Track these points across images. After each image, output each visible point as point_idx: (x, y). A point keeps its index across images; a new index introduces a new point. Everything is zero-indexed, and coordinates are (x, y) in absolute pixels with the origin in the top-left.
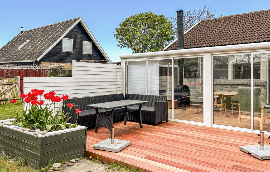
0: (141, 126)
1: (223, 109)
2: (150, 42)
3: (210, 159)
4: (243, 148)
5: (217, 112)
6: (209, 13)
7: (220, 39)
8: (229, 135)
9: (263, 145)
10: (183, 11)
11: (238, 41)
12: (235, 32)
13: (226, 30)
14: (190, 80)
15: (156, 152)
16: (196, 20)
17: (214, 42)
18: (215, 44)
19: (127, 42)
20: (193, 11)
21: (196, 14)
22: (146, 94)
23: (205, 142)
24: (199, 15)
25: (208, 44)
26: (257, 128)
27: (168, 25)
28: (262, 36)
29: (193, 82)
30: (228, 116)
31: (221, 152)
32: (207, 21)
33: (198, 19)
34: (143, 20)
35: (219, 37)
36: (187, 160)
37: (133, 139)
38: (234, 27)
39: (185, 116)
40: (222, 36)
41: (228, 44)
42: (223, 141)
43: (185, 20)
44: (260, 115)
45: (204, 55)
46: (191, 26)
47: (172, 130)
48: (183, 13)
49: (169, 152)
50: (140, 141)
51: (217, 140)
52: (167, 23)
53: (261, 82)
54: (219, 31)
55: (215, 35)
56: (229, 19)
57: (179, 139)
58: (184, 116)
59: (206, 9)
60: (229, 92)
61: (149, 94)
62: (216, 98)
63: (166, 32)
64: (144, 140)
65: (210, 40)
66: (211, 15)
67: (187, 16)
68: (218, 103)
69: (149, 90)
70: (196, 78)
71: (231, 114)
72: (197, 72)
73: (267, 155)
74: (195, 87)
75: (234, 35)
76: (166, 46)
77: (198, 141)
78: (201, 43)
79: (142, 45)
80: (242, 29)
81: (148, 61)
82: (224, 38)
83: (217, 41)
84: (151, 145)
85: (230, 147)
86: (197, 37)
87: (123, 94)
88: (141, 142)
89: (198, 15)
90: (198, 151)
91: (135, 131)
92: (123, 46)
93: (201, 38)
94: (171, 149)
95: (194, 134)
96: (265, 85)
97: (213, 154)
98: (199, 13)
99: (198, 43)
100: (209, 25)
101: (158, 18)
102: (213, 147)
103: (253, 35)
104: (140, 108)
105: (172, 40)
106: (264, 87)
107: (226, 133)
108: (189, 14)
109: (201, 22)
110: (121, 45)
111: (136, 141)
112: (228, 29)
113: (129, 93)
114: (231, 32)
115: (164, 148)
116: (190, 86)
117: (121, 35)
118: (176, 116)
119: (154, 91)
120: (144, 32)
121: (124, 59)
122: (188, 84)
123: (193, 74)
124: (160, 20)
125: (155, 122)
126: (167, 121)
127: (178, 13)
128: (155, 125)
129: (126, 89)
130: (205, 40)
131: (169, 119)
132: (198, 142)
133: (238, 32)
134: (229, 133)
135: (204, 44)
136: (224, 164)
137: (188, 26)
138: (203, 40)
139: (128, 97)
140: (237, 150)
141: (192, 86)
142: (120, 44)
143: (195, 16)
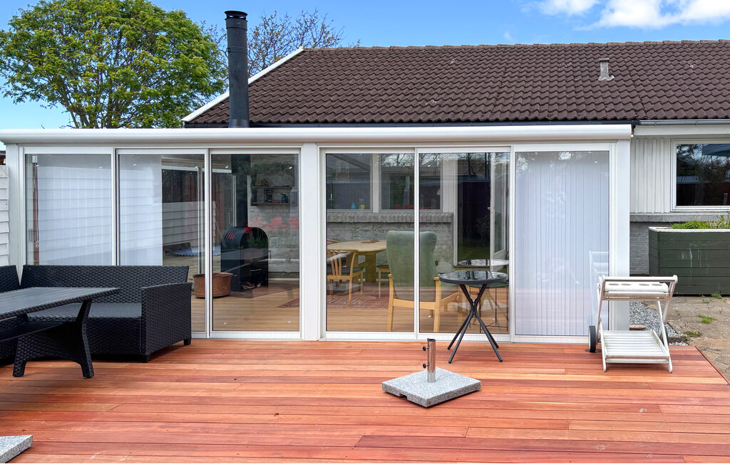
0: (87, 373)
1: (357, 286)
2: (140, 92)
3: (302, 433)
4: (391, 385)
5: (341, 297)
6: (327, 30)
7: (350, 104)
8: (364, 355)
9: (433, 369)
10: (246, 14)
11: (393, 114)
12: (388, 92)
13: (366, 82)
14: (270, 211)
15: (134, 452)
16: (291, 44)
17: (335, 111)
18: (336, 117)
19: (44, 81)
20: (283, 18)
21: (289, 28)
22: (113, 265)
23: (298, 387)
24: (301, 32)
25: (318, 115)
26: (426, 327)
27: (203, 47)
28: (444, 109)
29: (279, 219)
30: (368, 304)
31: (336, 408)
32: (319, 51)
33: (296, 42)
34: (110, 17)
35: (349, 98)
36: (235, 454)
37: (48, 424)
38: (386, 77)
39: (250, 317)
40: (356, 98)
41: (369, 119)
42: (345, 375)
43: (259, 38)
44: (433, 293)
45: (300, 148)
46: (276, 59)
47: (204, 367)
48: (245, 19)
49: (181, 440)
50: (73, 426)
51: (329, 375)
52: (199, 39)
53: (442, 215)
54: (350, 82)
55: (338, 93)
56: (374, 56)
57: (221, 391)
58: (245, 319)
59: (319, 17)
60: (374, 241)
61: (125, 262)
62: (338, 260)
63: (194, 68)
64: (93, 417)
65: (326, 104)
66: (333, 37)
67: (266, 28)
68: (343, 274)
69: (124, 246)
70: (289, 205)
71: (375, 298)
72: (291, 189)
73: (439, 394)
74: (284, 230)
75: (384, 98)
76: (197, 107)
77: (278, 388)
78: (300, 111)
79: (110, 99)
80: (402, 86)
81: (118, 157)
82: (361, 104)
83: (343, 110)
84: (120, 430)
85: (361, 387)
86: (290, 93)
87: (13, 268)
88: (79, 429)
89: (295, 32)
90: (272, 417)
91: (58, 393)
92: (28, 97)
93: (301, 97)
94: (191, 430)
95: (269, 367)
96: (450, 223)
97: (313, 417)
98: (298, 25)
99: (290, 110)
100: (323, 64)
101: (168, 20)
102: (317, 396)
103: (427, 104)
104: (84, 311)
105: (216, 93)
106: (449, 227)
107: (355, 350)
108: (270, 23)
109: (303, 52)
110: (18, 92)
111: (59, 427)
112: (371, 80)
113: (43, 262)
114: (377, 90)
115: (165, 430)
116: (271, 229)
117: (20, 57)
118: (219, 319)
119: (144, 250)
120: (117, 56)
121: (17, 144)
122: (265, 223)
123: (277, 196)
124: (175, 27)
125: (144, 350)
126: (187, 342)
127: (228, 17)
128: (143, 359)
129: (31, 249)
130: (311, 103)
131: (194, 335)
132: (276, 390)
133: (395, 92)
134: (362, 351)
135: (309, 115)
136: (338, 440)
137: (269, 56)
138: (307, 104)
139: (37, 276)
140: (375, 392)
141: (276, 230)
142: (16, 88)
143: (287, 32)
